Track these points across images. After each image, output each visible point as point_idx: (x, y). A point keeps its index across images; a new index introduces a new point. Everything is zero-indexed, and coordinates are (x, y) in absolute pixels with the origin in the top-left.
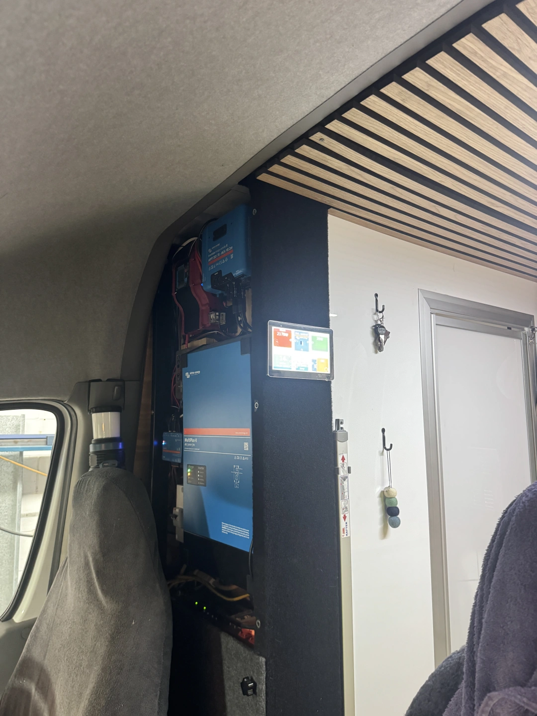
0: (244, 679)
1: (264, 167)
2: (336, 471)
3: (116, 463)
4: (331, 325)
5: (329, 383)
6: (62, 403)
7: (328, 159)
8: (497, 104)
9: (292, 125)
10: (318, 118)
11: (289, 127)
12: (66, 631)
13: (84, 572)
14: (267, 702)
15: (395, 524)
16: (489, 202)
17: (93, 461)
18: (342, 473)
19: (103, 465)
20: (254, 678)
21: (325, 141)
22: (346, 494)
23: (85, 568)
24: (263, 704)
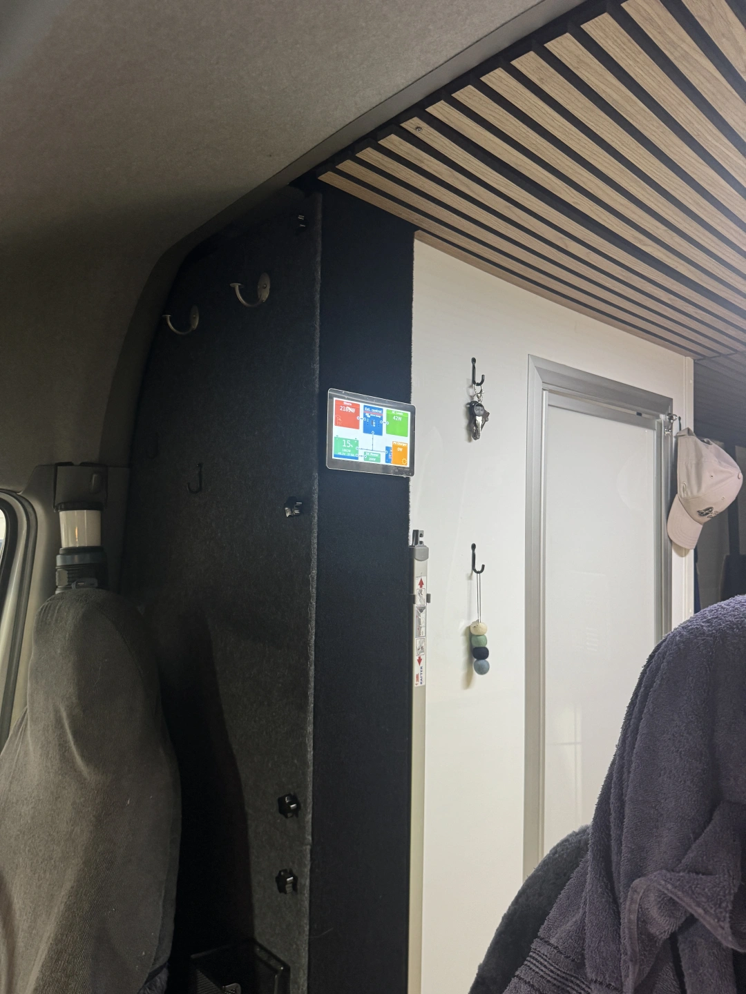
0: (280, 872)
1: (331, 163)
2: (412, 600)
3: (95, 581)
4: (412, 399)
5: (408, 480)
6: (14, 494)
7: (425, 159)
8: (668, 98)
9: (378, 103)
10: (417, 96)
11: (374, 105)
12: (27, 812)
13: (54, 732)
14: (310, 901)
15: (482, 670)
16: (635, 238)
17: (61, 579)
18: (419, 602)
19: (76, 585)
20: (294, 871)
21: (423, 132)
22: (423, 629)
23: (55, 727)
24: (307, 904)
